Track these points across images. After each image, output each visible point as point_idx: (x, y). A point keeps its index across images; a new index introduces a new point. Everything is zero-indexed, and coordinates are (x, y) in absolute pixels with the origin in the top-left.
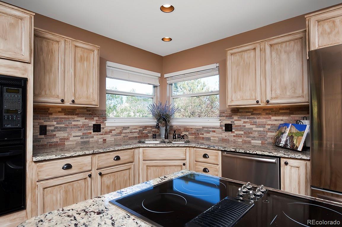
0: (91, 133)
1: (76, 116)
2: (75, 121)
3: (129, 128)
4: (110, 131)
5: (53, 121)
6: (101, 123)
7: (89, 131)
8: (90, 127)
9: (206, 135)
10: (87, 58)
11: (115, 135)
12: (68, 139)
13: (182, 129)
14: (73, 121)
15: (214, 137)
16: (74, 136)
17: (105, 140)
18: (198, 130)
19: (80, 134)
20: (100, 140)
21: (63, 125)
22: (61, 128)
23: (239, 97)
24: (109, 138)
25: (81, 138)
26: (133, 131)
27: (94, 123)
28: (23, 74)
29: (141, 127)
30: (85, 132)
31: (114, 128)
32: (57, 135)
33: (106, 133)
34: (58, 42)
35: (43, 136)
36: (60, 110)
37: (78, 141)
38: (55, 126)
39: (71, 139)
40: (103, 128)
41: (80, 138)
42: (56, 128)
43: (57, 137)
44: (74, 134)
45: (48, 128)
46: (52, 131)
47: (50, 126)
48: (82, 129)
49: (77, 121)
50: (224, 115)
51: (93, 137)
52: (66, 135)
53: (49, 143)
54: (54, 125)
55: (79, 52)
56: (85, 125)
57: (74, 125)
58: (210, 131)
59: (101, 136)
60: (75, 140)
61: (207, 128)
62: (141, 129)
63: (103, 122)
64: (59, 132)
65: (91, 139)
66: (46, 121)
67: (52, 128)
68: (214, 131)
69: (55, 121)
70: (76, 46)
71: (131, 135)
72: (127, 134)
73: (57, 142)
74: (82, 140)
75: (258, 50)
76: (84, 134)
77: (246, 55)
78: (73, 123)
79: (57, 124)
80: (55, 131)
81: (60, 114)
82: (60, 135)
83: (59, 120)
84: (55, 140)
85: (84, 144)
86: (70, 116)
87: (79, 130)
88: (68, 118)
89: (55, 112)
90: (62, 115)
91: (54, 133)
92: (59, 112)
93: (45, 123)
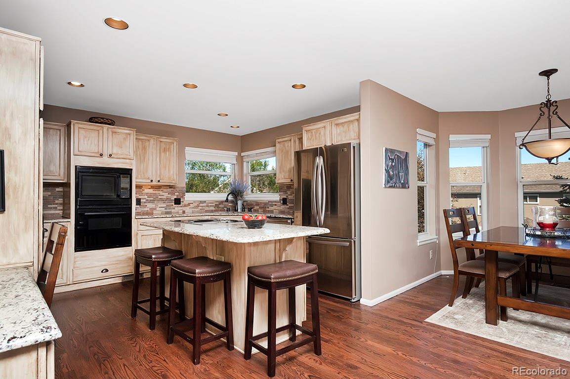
0: (173, 205)
1: (161, 192)
3: (205, 202)
4: (189, 204)
5: (145, 195)
6: (181, 197)
7: (171, 204)
8: (172, 200)
9: (271, 208)
10: (169, 149)
11: (193, 208)
12: (155, 209)
13: (254, 203)
14: (159, 195)
15: (275, 209)
17: (184, 212)
18: (265, 204)
19: (165, 205)
20: (180, 211)
21: (152, 199)
22: (150, 200)
23: (283, 176)
24: (187, 210)
26: (210, 205)
27: (175, 197)
28: (130, 167)
29: (217, 202)
30: (168, 204)
31: (192, 202)
32: (148, 206)
33: (185, 206)
34: (149, 140)
35: (138, 206)
36: (150, 187)
37: (163, 210)
39: (157, 209)
40: (183, 202)
41: (164, 208)
42: (147, 200)
44: (159, 206)
45: (142, 200)
46: (145, 202)
47: (143, 199)
48: (166, 201)
49: (162, 195)
50: (282, 190)
51: (174, 209)
52: (154, 206)
53: (143, 211)
54: (145, 199)
55: (163, 146)
56: (168, 198)
57: (160, 199)
58: (273, 205)
59: (182, 208)
60: (161, 210)
61: (271, 202)
62: (218, 203)
63: (182, 197)
65: (173, 210)
66: (141, 195)
67: (145, 200)
68: (276, 205)
70: (161, 142)
71: (207, 209)
72: (204, 208)
73: (148, 211)
74: (166, 210)
75: (292, 141)
76: (167, 205)
77: (286, 144)
78: (160, 197)
79: (148, 197)
80: (146, 203)
81: (150, 190)
82: (150, 205)
83: (149, 195)
84: (146, 209)
85: (167, 213)
86: (157, 192)
87: (164, 203)
88: (156, 193)
89: (147, 188)
90: (151, 191)
91: (146, 204)
92: (149, 189)
93: (140, 197)
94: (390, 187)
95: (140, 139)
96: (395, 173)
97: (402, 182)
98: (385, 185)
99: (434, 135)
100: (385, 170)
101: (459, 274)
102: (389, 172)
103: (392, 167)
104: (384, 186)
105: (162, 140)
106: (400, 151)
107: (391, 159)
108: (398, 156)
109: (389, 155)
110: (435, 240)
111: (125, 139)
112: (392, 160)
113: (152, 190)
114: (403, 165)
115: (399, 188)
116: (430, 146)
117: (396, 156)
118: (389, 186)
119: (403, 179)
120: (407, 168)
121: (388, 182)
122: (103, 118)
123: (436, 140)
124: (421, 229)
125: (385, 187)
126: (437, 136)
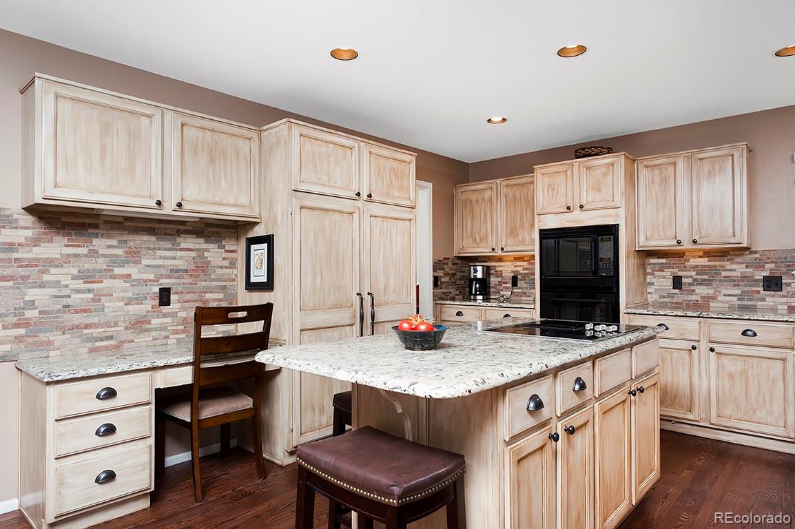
0: (759, 291)
1: (728, 263)
2: (727, 270)
5: (690, 271)
6: (782, 274)
7: (755, 289)
8: (756, 280)
12: (714, 298)
14: (723, 270)
16: (725, 295)
17: (791, 308)
19: (738, 292)
20: (780, 307)
21: (707, 277)
22: (703, 280)
25: (739, 299)
27: (767, 274)
28: (616, 221)
30: (746, 289)
32: (697, 291)
34: (674, 163)
35: (677, 291)
36: (701, 254)
37: (733, 303)
38: (694, 277)
39: (719, 298)
40: (788, 285)
41: (736, 298)
42: (695, 280)
43: (697, 294)
44: (725, 292)
45: (684, 280)
46: (690, 284)
47: (687, 277)
48: (741, 283)
49: (731, 270)
51: (763, 300)
52: (711, 291)
53: (686, 300)
54: (692, 277)
55: (706, 166)
56: (745, 277)
57: (724, 277)
59: (784, 300)
60: (728, 302)
63: (786, 274)
64: (701, 287)
65: (760, 303)
66: (682, 271)
67: (690, 280)
69: (693, 271)
70: (701, 159)
73: (697, 301)
74: (740, 303)
76: (742, 292)
78: (724, 274)
79: (696, 274)
80: (693, 285)
81: (700, 259)
82: (702, 291)
83: (700, 270)
84: (693, 298)
85: (744, 308)
86: (717, 263)
87: (734, 286)
88: (715, 266)
89: (695, 257)
90: (704, 261)
91: (693, 288)
92: (700, 257)
93: (680, 274)
95: (655, 165)
105: (702, 156)
111: (605, 175)
113: (706, 259)
122: (583, 149)
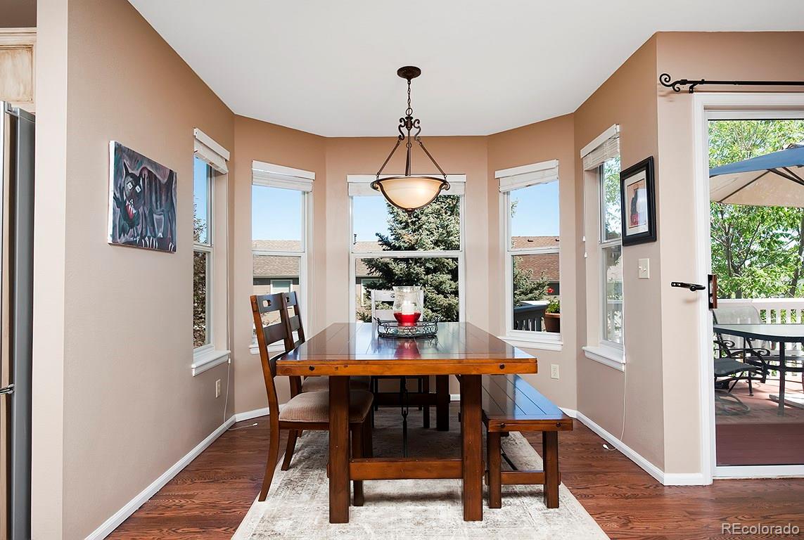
94: (129, 244)
96: (141, 210)
97: (160, 235)
98: (113, 236)
99: (227, 155)
100: (115, 198)
101: (280, 428)
102: (126, 208)
103: (134, 195)
104: (110, 240)
106: (154, 164)
107: (133, 176)
108: (149, 172)
109: (128, 163)
110: (225, 359)
112: (136, 180)
114: (163, 197)
115: (151, 248)
116: (218, 174)
117: (146, 173)
118: (123, 240)
119: (162, 230)
120: (172, 206)
121: (123, 231)
123: (230, 163)
124: (200, 338)
125: (114, 243)
126: (232, 156)
